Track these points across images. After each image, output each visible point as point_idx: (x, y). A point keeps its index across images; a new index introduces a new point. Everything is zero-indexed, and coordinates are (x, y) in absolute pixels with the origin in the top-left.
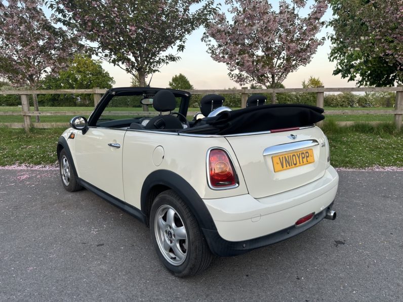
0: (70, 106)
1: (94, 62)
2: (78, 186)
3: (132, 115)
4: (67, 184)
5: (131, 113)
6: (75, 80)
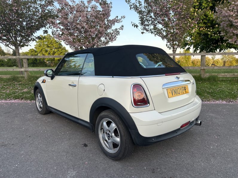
0: (43, 66)
1: (57, 41)
2: (48, 111)
3: (4, 70)
4: (39, 109)
5: (3, 70)
6: (46, 51)
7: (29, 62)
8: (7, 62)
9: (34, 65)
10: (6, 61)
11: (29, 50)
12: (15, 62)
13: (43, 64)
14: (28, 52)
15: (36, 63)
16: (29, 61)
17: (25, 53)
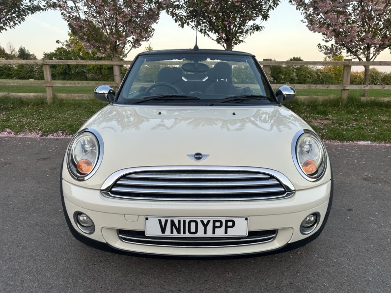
7: (57, 72)
8: (16, 70)
9: (65, 77)
10: (16, 68)
11: (56, 49)
12: (31, 71)
13: (81, 75)
14: (55, 52)
15: (69, 74)
16: (58, 69)
17: (49, 55)
